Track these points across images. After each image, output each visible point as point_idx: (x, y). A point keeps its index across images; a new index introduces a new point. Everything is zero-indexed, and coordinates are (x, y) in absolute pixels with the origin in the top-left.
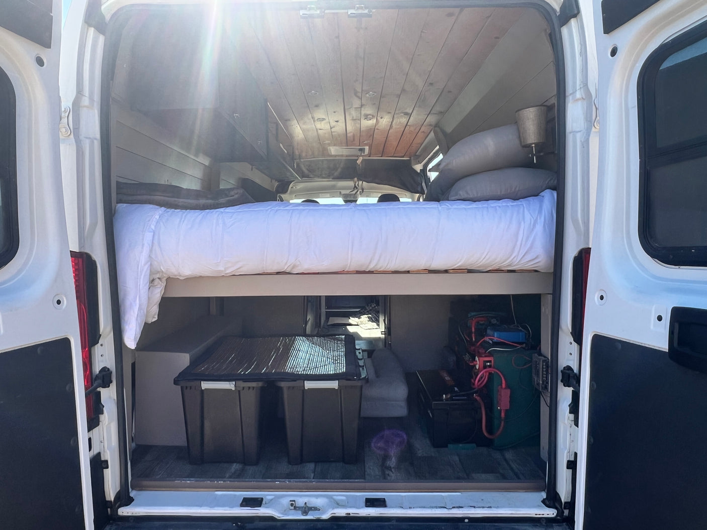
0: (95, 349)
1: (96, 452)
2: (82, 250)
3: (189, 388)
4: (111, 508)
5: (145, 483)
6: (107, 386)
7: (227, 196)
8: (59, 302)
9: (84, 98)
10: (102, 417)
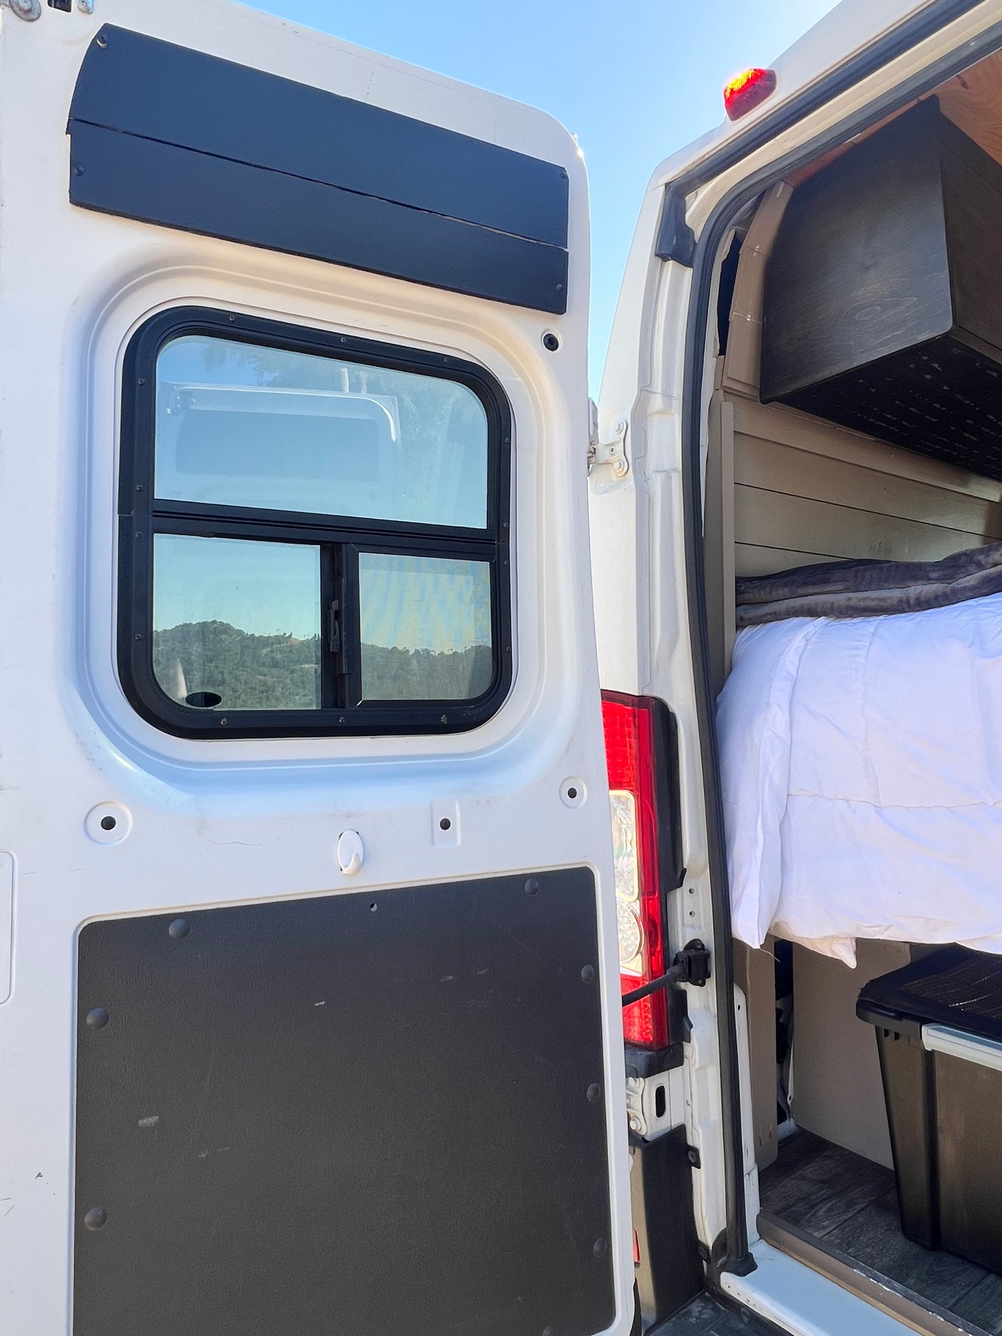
0: (675, 898)
1: (675, 1123)
2: (647, 693)
3: (892, 1036)
4: (708, 1262)
5: (786, 1236)
6: (700, 982)
7: (980, 566)
8: (572, 793)
9: (653, 396)
10: (688, 1049)
